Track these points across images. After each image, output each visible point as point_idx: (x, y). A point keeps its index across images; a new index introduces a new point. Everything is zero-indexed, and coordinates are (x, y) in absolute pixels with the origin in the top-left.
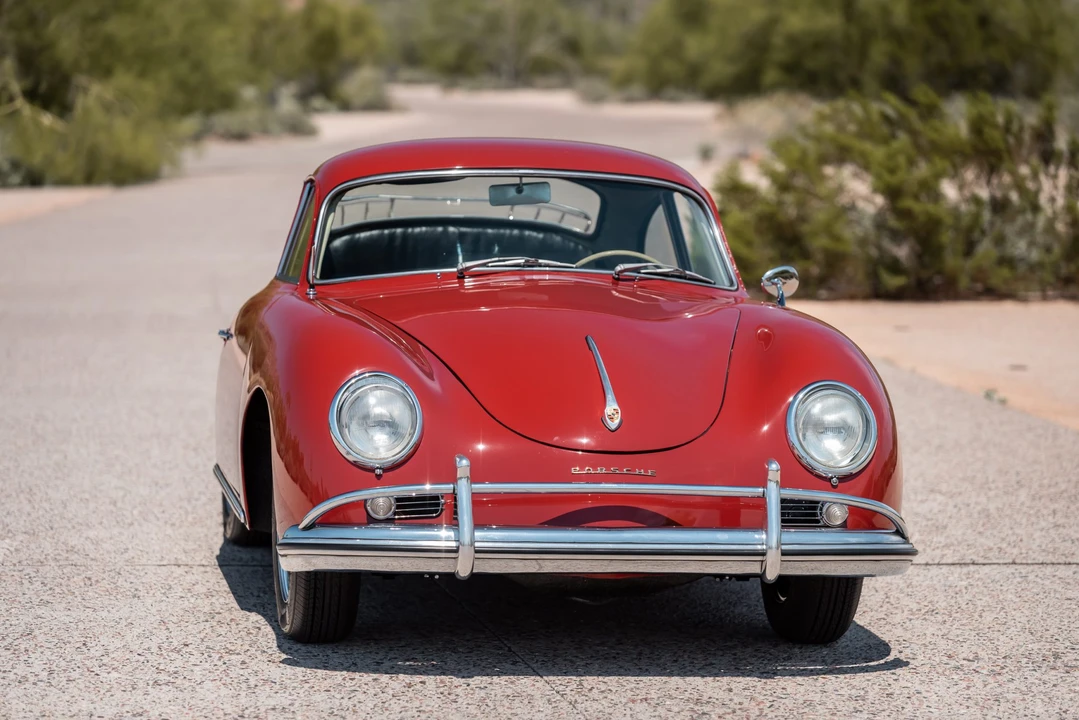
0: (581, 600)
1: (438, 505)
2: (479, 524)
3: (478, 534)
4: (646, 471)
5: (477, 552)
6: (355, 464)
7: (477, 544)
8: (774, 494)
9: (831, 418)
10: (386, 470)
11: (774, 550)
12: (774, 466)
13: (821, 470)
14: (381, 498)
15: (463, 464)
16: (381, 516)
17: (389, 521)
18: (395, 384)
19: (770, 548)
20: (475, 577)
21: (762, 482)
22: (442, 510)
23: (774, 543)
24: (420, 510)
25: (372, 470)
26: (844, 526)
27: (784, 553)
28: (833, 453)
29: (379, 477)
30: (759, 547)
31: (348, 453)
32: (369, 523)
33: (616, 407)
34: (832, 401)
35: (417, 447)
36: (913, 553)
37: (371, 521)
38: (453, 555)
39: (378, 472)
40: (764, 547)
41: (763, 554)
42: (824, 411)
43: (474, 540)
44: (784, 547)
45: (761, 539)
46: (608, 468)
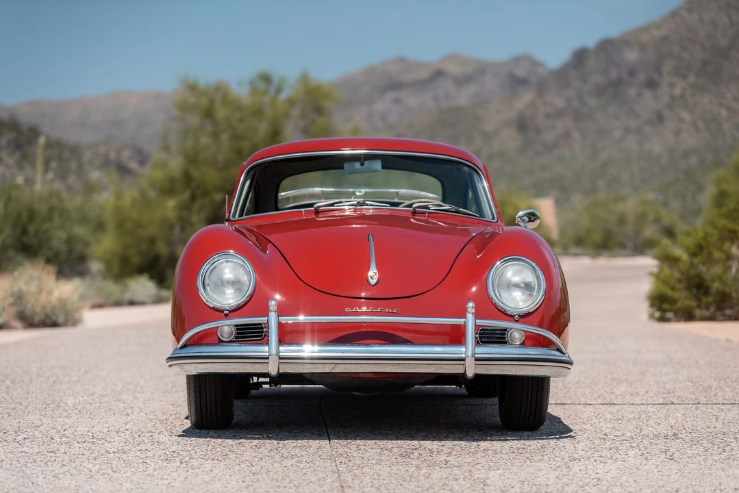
0: (357, 393)
1: (262, 332)
2: (281, 341)
3: (282, 348)
4: (393, 310)
5: (280, 359)
6: (214, 309)
7: (281, 354)
8: (470, 323)
9: (516, 279)
10: (230, 312)
11: (470, 357)
12: (471, 304)
14: (226, 327)
15: (272, 304)
16: (226, 339)
17: (231, 342)
18: (240, 260)
19: (468, 357)
21: (464, 315)
22: (265, 335)
23: (470, 353)
24: (253, 334)
25: (222, 311)
27: (477, 360)
29: (226, 315)
30: (460, 356)
31: (207, 301)
33: (376, 271)
35: (251, 297)
37: (220, 342)
38: (266, 361)
39: (226, 312)
40: (464, 355)
41: (464, 360)
43: (278, 352)
44: (476, 356)
45: (462, 351)
46: (368, 308)
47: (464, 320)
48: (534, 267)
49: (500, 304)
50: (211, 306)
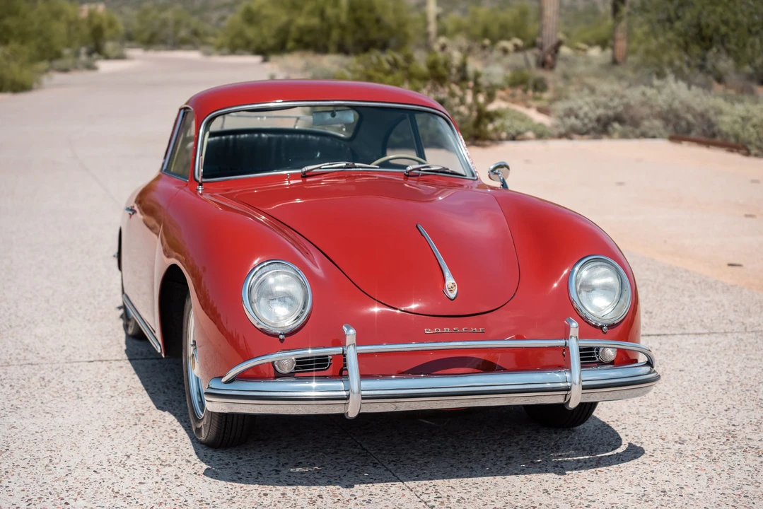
1: (326, 361)
2: (364, 376)
3: (364, 385)
4: (478, 329)
5: (363, 399)
6: (262, 330)
7: (363, 393)
8: (574, 345)
10: (287, 335)
11: (577, 386)
12: (574, 324)
13: (595, 321)
14: (286, 359)
15: (351, 333)
16: (286, 371)
17: (290, 375)
18: (293, 270)
19: (574, 385)
20: (361, 416)
21: (566, 336)
22: (330, 364)
23: (577, 379)
24: (314, 365)
25: (276, 336)
27: (584, 388)
28: (601, 307)
29: (281, 341)
30: (562, 385)
31: (258, 324)
32: (276, 378)
33: (454, 282)
36: (656, 379)
37: (278, 376)
38: (344, 402)
39: (281, 337)
40: (569, 384)
41: (568, 389)
42: (592, 277)
43: (360, 390)
44: (584, 383)
45: (566, 378)
46: (451, 329)
47: (567, 341)
48: (616, 268)
49: (588, 314)
50: (259, 327)
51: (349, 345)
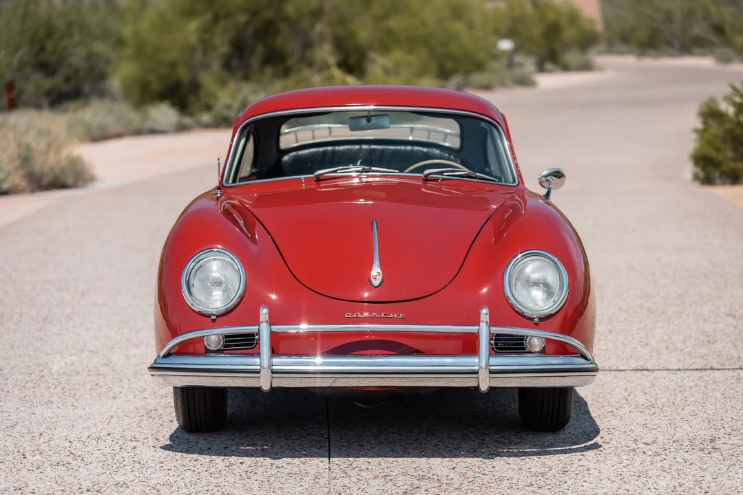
1: (254, 340)
2: (274, 352)
3: (275, 360)
4: (398, 315)
5: (273, 373)
6: (199, 313)
7: (274, 367)
8: (484, 331)
9: (536, 276)
10: (218, 316)
11: (484, 370)
12: (485, 311)
13: (528, 313)
14: (213, 337)
15: (264, 311)
16: (213, 348)
17: (219, 351)
18: (229, 257)
19: (481, 368)
20: (274, 391)
21: (477, 322)
22: (256, 343)
23: (483, 365)
24: (243, 344)
25: (209, 317)
26: (543, 352)
27: (491, 372)
28: (537, 301)
29: (214, 321)
30: (473, 368)
31: (192, 305)
32: (206, 353)
33: (379, 270)
34: (536, 264)
35: (242, 298)
36: (596, 370)
37: (207, 352)
38: (258, 375)
39: (213, 317)
40: (477, 368)
41: (477, 373)
42: (534, 271)
43: (271, 365)
44: (491, 368)
45: (474, 362)
46: (371, 313)
47: (477, 327)
48: (555, 263)
49: (518, 305)
50: (197, 310)
51: (262, 322)
